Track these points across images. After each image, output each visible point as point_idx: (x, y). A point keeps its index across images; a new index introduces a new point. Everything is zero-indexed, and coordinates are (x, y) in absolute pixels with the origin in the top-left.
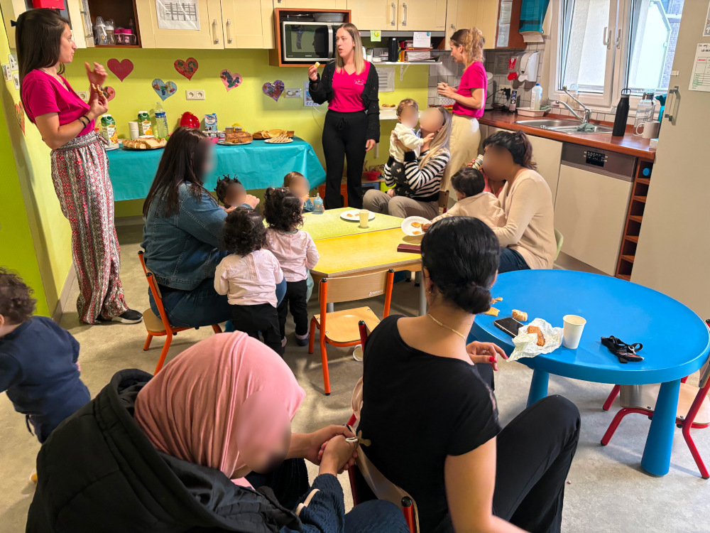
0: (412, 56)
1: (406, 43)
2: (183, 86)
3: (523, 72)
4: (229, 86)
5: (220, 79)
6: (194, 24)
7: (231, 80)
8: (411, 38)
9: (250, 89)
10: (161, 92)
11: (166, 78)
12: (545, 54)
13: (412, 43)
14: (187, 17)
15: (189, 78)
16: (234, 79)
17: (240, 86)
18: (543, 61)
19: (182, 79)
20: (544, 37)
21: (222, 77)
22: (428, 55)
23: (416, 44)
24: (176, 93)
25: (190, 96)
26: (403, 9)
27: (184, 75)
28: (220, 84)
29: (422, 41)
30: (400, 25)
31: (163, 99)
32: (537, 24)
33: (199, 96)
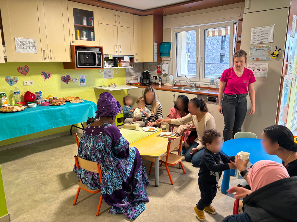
0: (123, 64)
1: (121, 60)
2: (21, 79)
3: (164, 70)
4: (45, 78)
5: (41, 75)
6: (34, 51)
7: (47, 76)
8: (123, 58)
9: (55, 79)
10: (10, 82)
11: (12, 75)
12: (171, 64)
13: (123, 60)
14: (31, 47)
15: (25, 75)
16: (48, 75)
17: (51, 78)
18: (170, 67)
19: (21, 75)
20: (170, 58)
21: (41, 74)
22: (128, 64)
23: (125, 60)
24: (18, 83)
25: (25, 84)
26: (120, 47)
27: (23, 74)
28: (41, 77)
29: (127, 59)
30: (119, 53)
31: (11, 85)
32: (168, 54)
33: (30, 84)
